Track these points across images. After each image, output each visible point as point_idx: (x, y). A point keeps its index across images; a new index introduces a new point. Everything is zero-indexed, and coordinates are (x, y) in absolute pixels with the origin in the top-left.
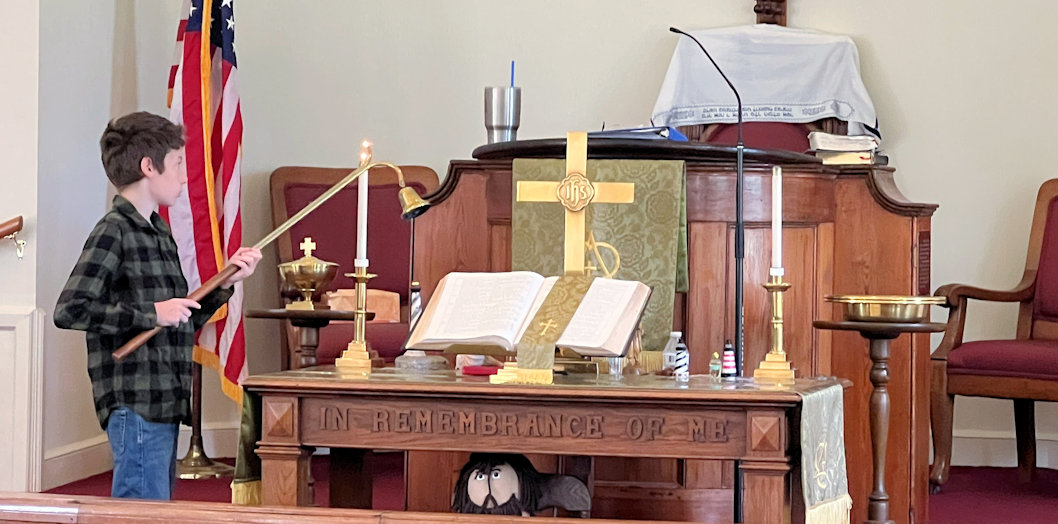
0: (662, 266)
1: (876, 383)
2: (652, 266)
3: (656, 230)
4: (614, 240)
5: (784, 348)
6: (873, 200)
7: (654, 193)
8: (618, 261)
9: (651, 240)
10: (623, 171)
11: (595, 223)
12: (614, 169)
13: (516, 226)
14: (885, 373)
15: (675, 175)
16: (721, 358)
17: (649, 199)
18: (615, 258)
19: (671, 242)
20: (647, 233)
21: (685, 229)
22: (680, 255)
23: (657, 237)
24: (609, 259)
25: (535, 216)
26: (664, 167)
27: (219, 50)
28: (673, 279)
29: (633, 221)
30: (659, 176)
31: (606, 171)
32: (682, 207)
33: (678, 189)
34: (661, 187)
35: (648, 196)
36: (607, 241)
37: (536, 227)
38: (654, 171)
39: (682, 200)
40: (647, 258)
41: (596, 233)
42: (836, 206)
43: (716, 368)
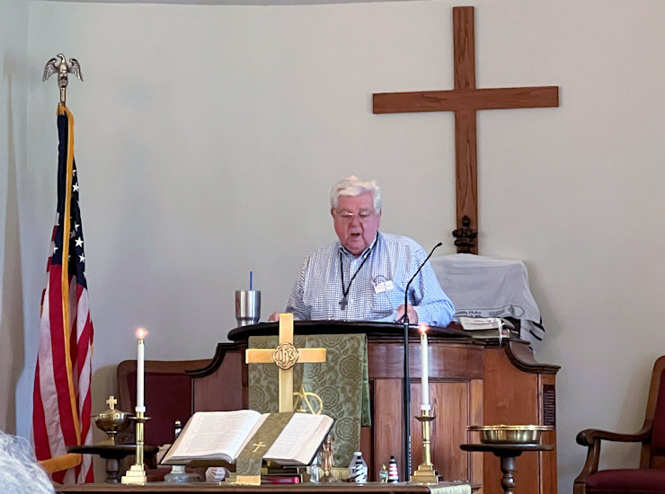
0: (351, 408)
1: (506, 488)
2: (344, 408)
3: (347, 383)
4: (318, 391)
5: (431, 461)
6: (510, 363)
7: (344, 357)
8: (321, 405)
9: (343, 389)
10: (323, 342)
11: (305, 380)
12: (317, 341)
13: (252, 383)
14: (511, 481)
15: (359, 345)
16: (388, 470)
17: (341, 361)
18: (319, 404)
19: (358, 391)
20: (341, 385)
21: (367, 382)
22: (364, 400)
23: (348, 388)
24: (315, 404)
25: (264, 376)
26: (352, 338)
27: (74, 277)
28: (359, 417)
29: (331, 377)
30: (348, 346)
31: (313, 342)
32: (365, 367)
33: (363, 354)
34: (350, 352)
35: (341, 359)
36: (313, 391)
37: (264, 383)
38: (345, 342)
39: (365, 361)
40: (341, 404)
41: (306, 386)
42: (484, 368)
43: (384, 476)
